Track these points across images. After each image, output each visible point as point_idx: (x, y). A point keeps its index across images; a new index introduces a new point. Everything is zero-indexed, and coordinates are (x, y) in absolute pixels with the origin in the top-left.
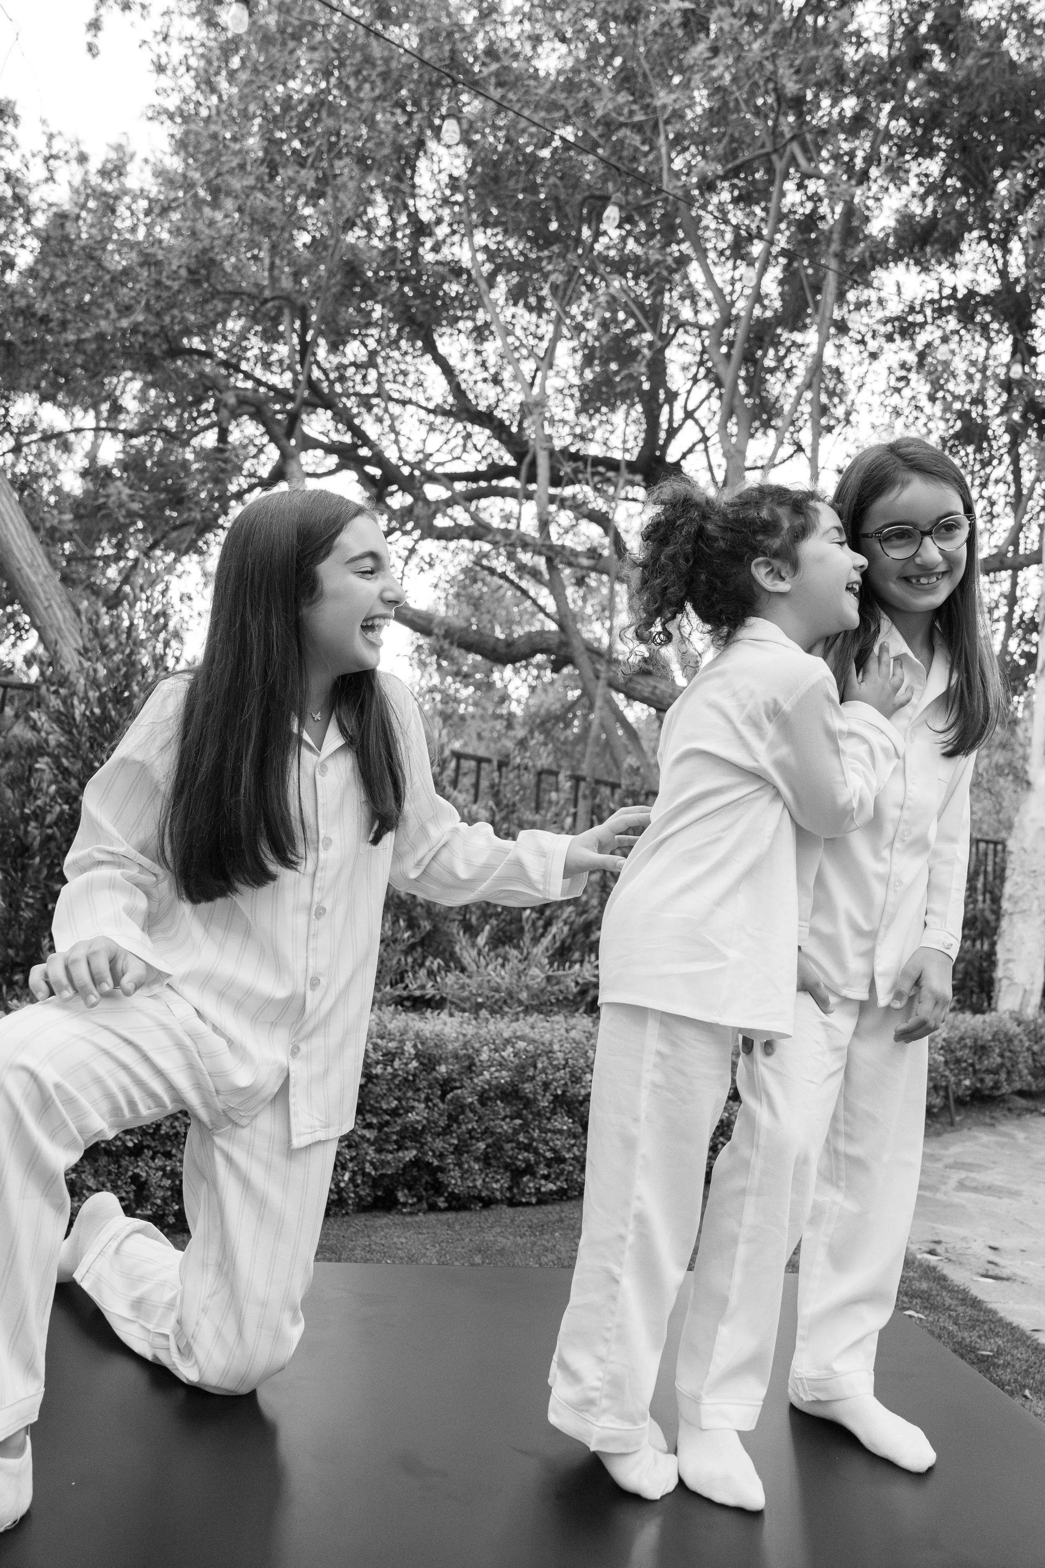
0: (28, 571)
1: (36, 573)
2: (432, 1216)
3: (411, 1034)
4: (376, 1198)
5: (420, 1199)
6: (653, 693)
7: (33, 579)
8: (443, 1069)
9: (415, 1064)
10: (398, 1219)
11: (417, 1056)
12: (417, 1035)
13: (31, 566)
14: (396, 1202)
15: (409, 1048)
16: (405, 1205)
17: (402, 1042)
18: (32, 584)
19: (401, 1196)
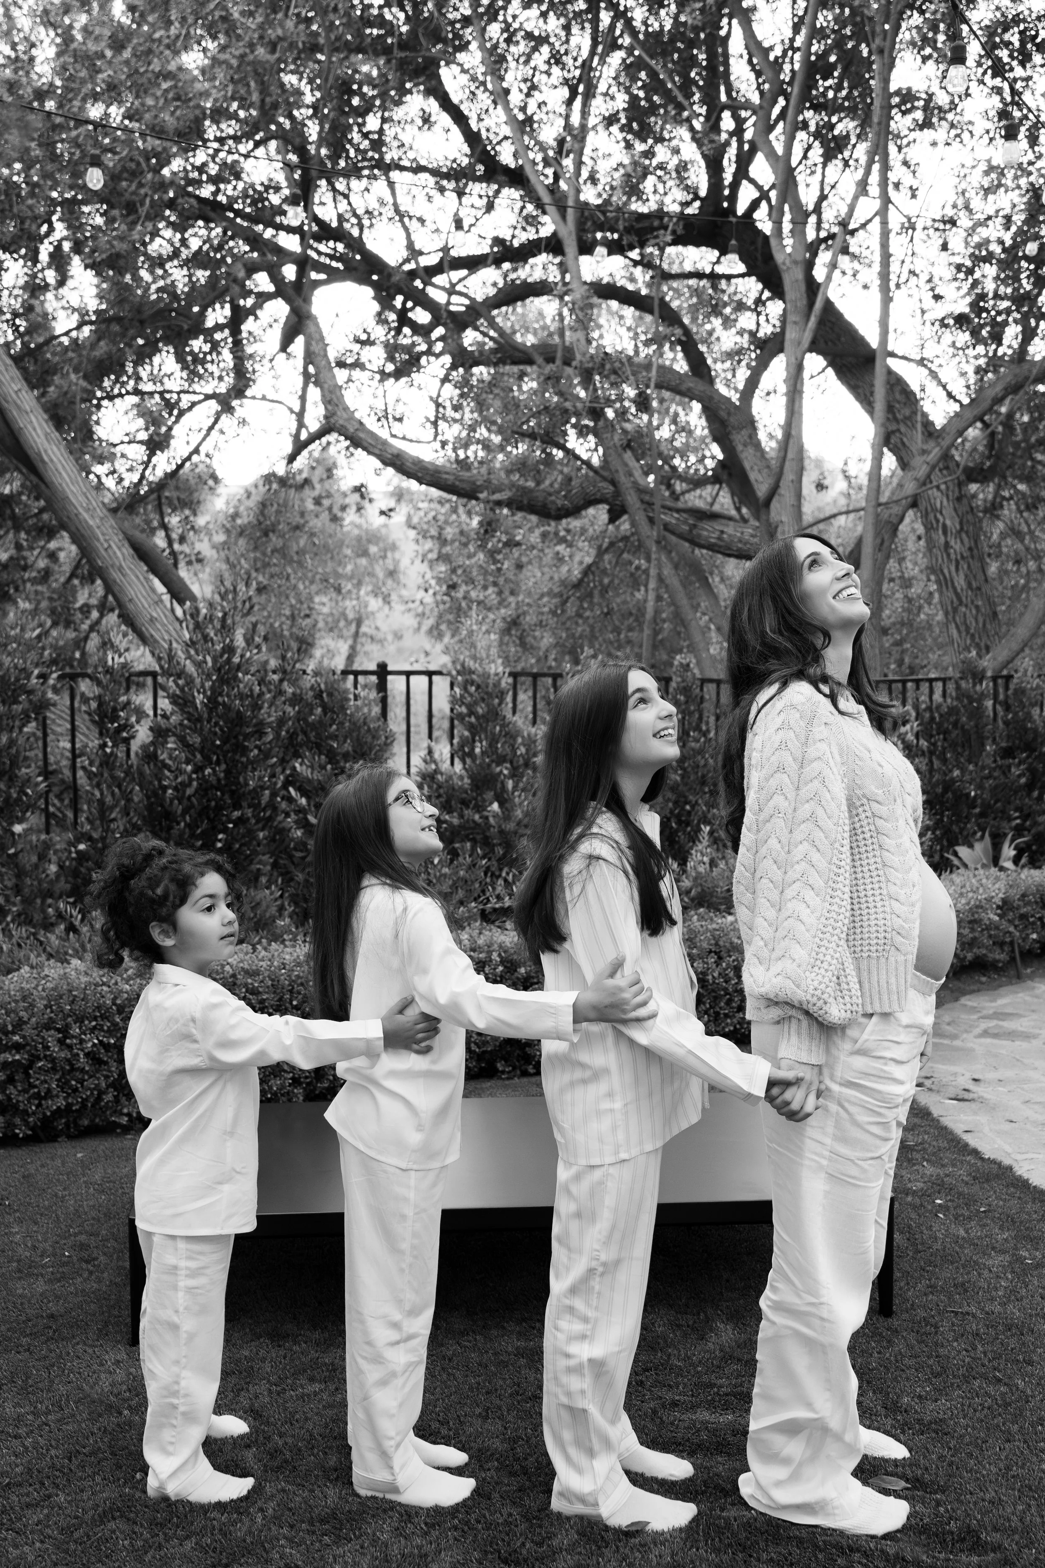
0: (86, 515)
1: (92, 517)
2: (525, 1080)
3: (496, 947)
4: (481, 1068)
5: (514, 1068)
6: (719, 538)
7: (91, 522)
8: (522, 970)
9: (501, 968)
10: (500, 1082)
11: (502, 962)
12: (500, 946)
13: (87, 510)
14: (497, 1071)
15: (495, 956)
16: (503, 1072)
17: (490, 953)
18: (90, 527)
19: (500, 1066)
